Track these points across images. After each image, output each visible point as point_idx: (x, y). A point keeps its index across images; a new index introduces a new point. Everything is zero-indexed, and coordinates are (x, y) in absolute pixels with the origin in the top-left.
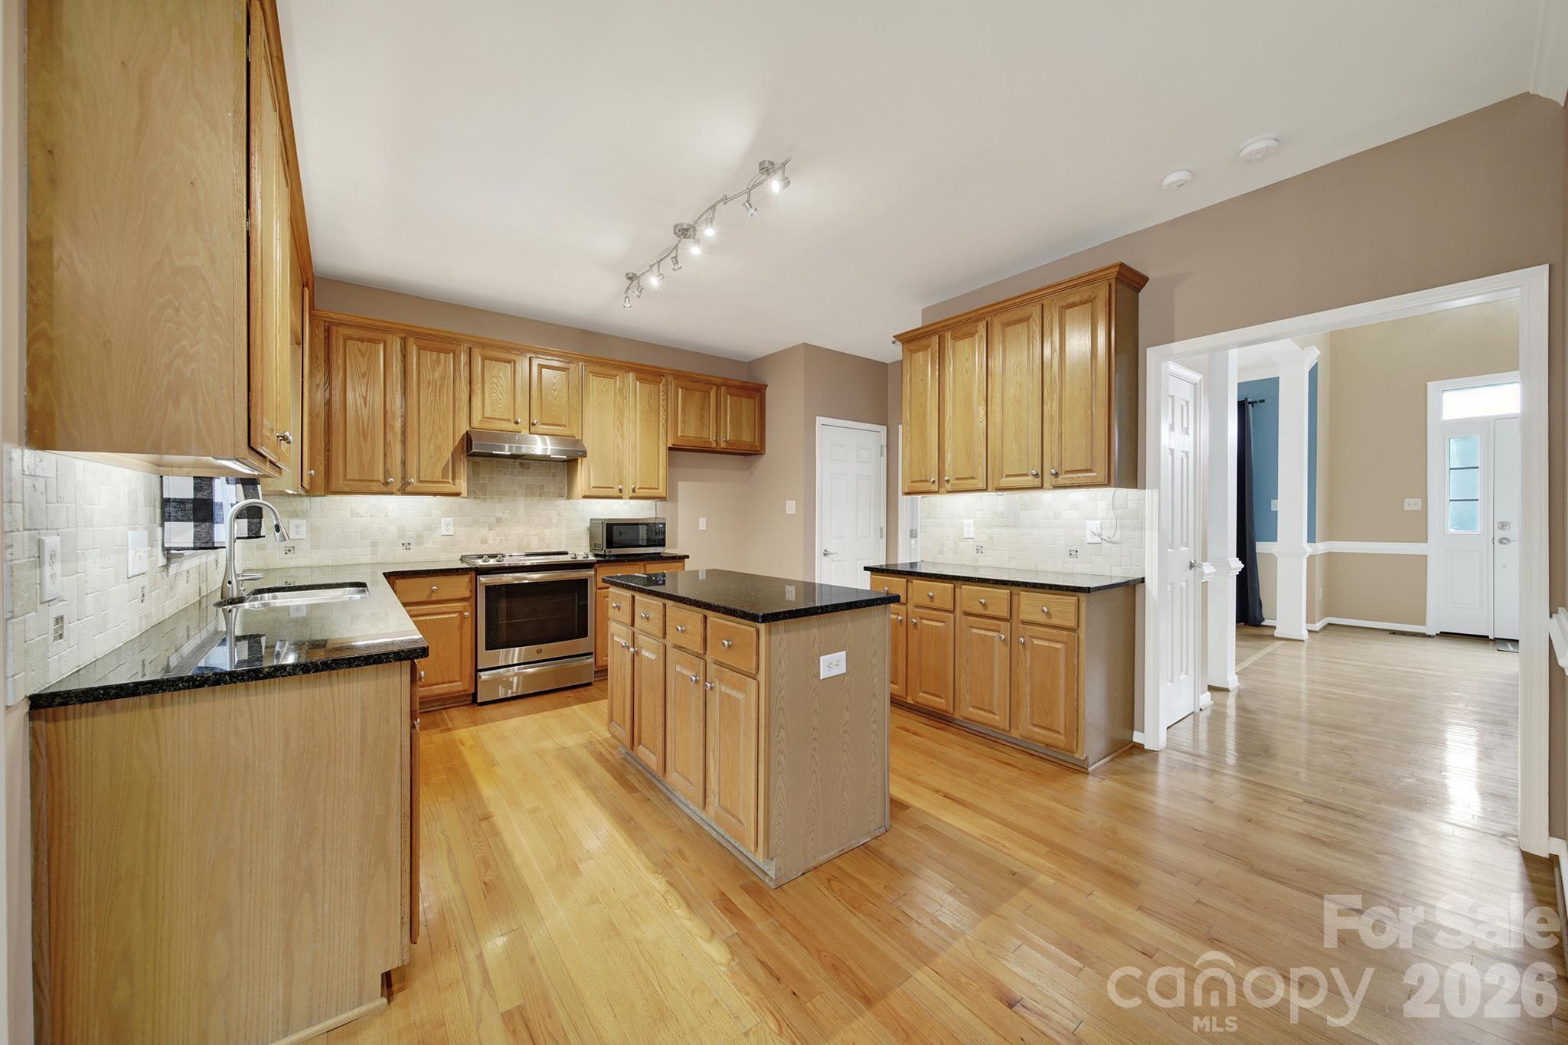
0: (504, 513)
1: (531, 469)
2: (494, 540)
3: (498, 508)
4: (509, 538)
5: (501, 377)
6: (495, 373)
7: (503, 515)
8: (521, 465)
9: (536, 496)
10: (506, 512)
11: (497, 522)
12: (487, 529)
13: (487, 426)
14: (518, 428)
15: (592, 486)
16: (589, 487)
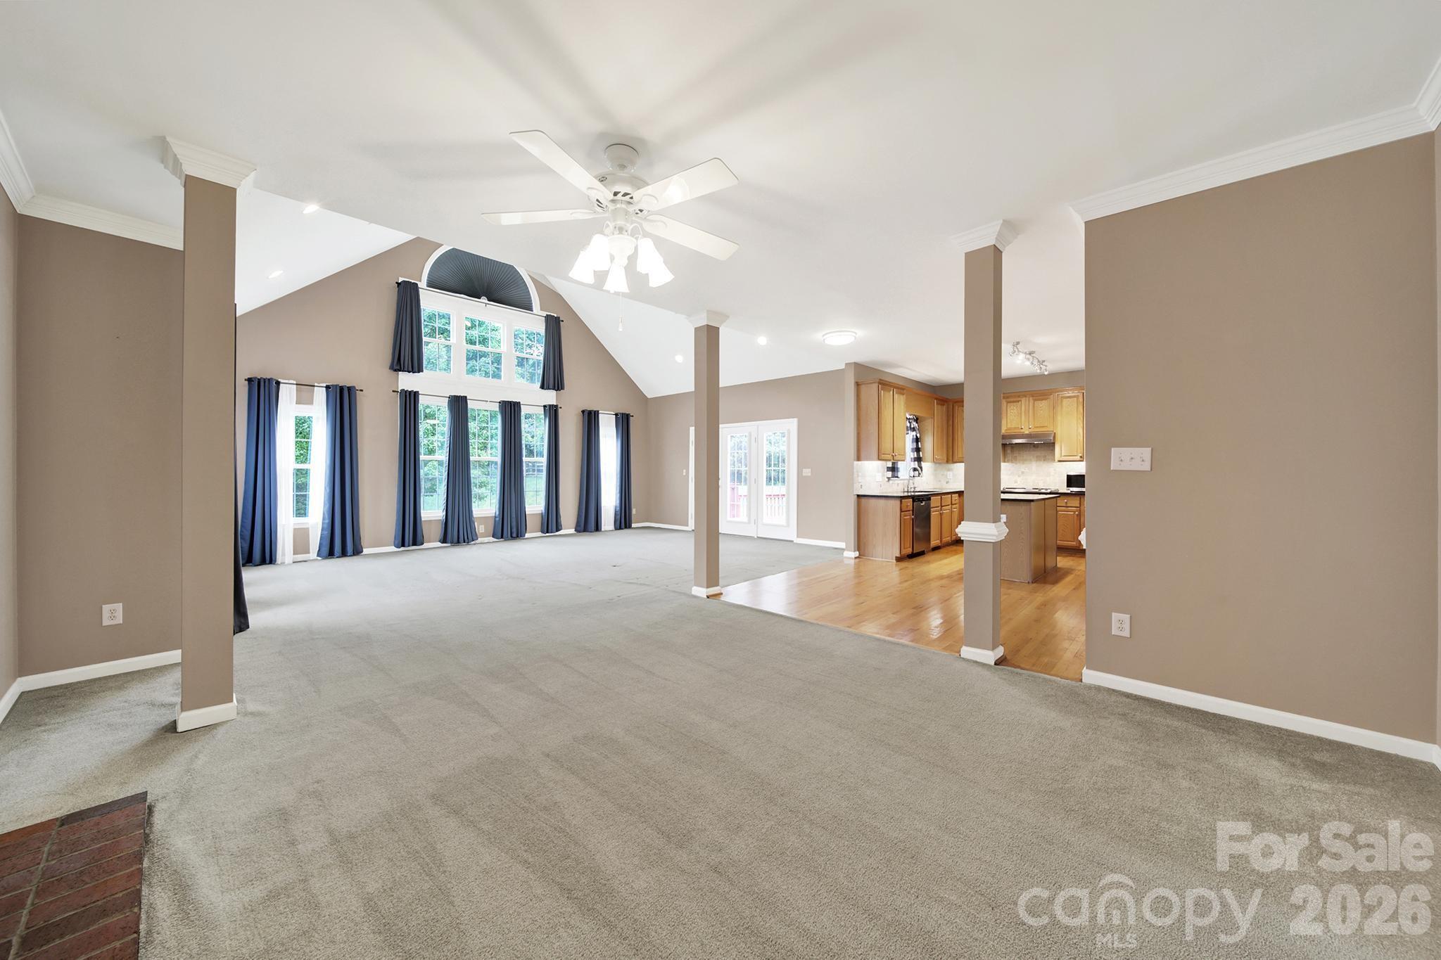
0: (1025, 469)
1: (1043, 449)
5: (1015, 409)
8: (1034, 446)
9: (1042, 461)
13: (1008, 431)
14: (1022, 431)
15: (1063, 455)
16: (1061, 456)
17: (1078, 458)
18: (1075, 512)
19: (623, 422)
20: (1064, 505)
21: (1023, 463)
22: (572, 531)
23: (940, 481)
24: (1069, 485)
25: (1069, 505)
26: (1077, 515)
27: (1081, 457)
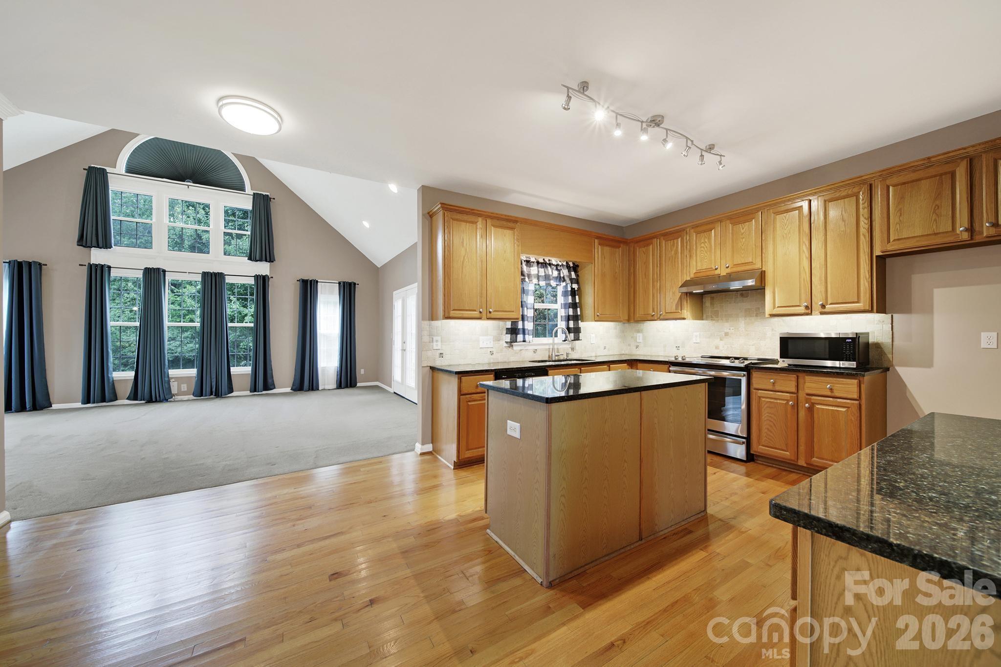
0: (730, 329)
1: (748, 298)
2: (723, 347)
3: (726, 326)
4: (733, 346)
5: (706, 242)
6: (702, 241)
7: (729, 331)
8: (742, 295)
9: (753, 316)
10: (731, 328)
11: (725, 336)
12: (719, 339)
13: (698, 275)
14: (717, 272)
15: (777, 306)
16: (774, 307)
17: (802, 310)
18: (788, 401)
19: (348, 291)
20: (770, 387)
21: (727, 321)
22: (288, 390)
23: (629, 345)
24: (784, 354)
25: (777, 388)
26: (793, 406)
27: (807, 307)
